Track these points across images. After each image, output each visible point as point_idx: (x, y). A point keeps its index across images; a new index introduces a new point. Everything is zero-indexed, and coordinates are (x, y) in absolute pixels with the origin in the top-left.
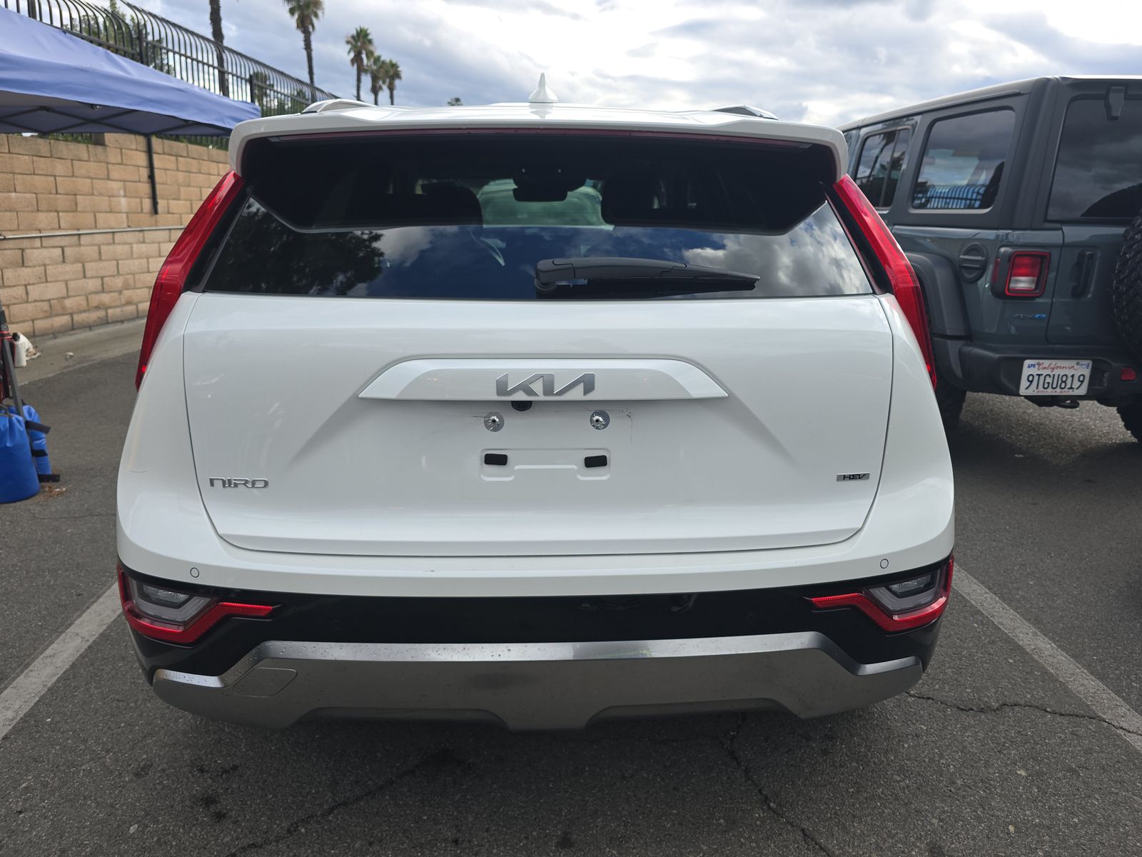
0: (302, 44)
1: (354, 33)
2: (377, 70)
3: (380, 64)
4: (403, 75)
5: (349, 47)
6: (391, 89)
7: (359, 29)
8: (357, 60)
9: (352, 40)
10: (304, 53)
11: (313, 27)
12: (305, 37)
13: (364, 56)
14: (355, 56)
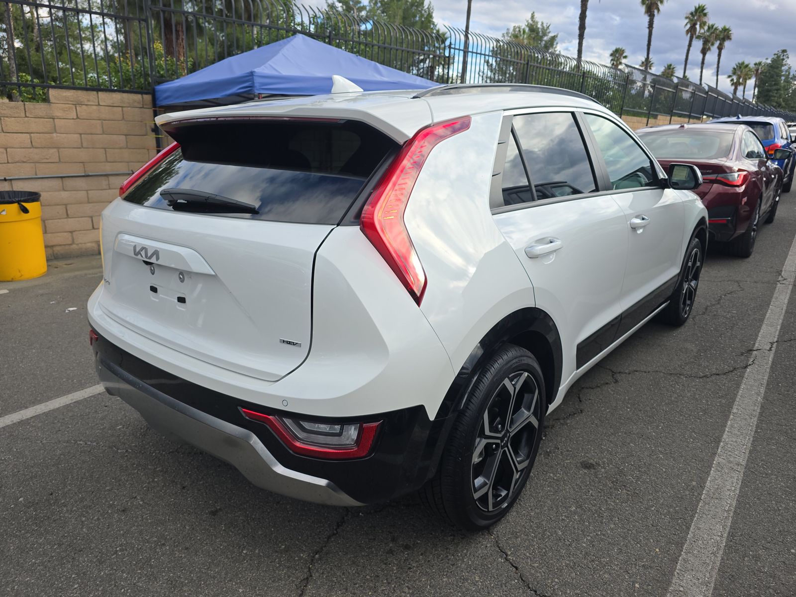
0: (647, 25)
1: (693, 9)
2: (709, 36)
3: (712, 31)
4: (733, 37)
5: (687, 21)
6: (720, 49)
7: (697, 7)
8: (692, 30)
9: (690, 16)
10: (647, 31)
11: (659, 10)
12: (650, 19)
13: (698, 26)
14: (691, 27)
